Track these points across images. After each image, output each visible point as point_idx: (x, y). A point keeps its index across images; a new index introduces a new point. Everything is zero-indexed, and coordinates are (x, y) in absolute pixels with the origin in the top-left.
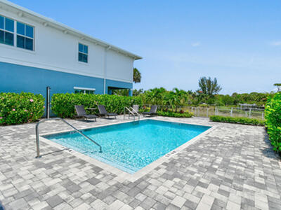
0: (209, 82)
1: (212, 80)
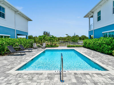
0: (47, 33)
1: (48, 32)
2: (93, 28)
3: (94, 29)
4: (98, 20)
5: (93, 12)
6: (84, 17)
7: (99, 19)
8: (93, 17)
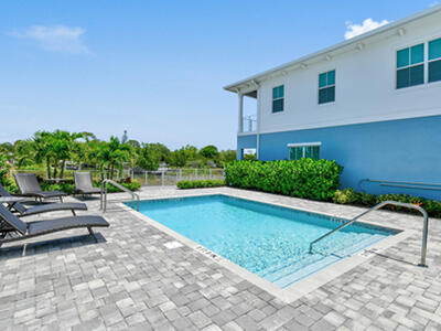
2: (254, 128)
3: (262, 132)
4: (275, 110)
5: (258, 83)
6: (227, 89)
7: (278, 106)
8: (256, 97)
